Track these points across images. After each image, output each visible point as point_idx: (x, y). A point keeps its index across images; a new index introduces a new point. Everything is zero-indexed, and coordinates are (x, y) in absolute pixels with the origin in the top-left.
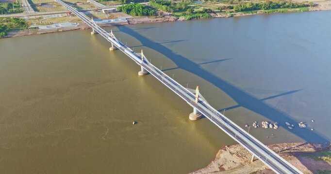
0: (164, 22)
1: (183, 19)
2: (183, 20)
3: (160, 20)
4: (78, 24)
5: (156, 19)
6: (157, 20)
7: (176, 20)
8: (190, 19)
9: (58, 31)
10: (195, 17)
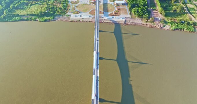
0: (151, 27)
1: (169, 28)
2: (168, 30)
3: (150, 25)
4: (93, 17)
5: (146, 23)
6: (146, 25)
7: (162, 28)
8: (174, 30)
9: (79, 21)
10: (179, 28)
